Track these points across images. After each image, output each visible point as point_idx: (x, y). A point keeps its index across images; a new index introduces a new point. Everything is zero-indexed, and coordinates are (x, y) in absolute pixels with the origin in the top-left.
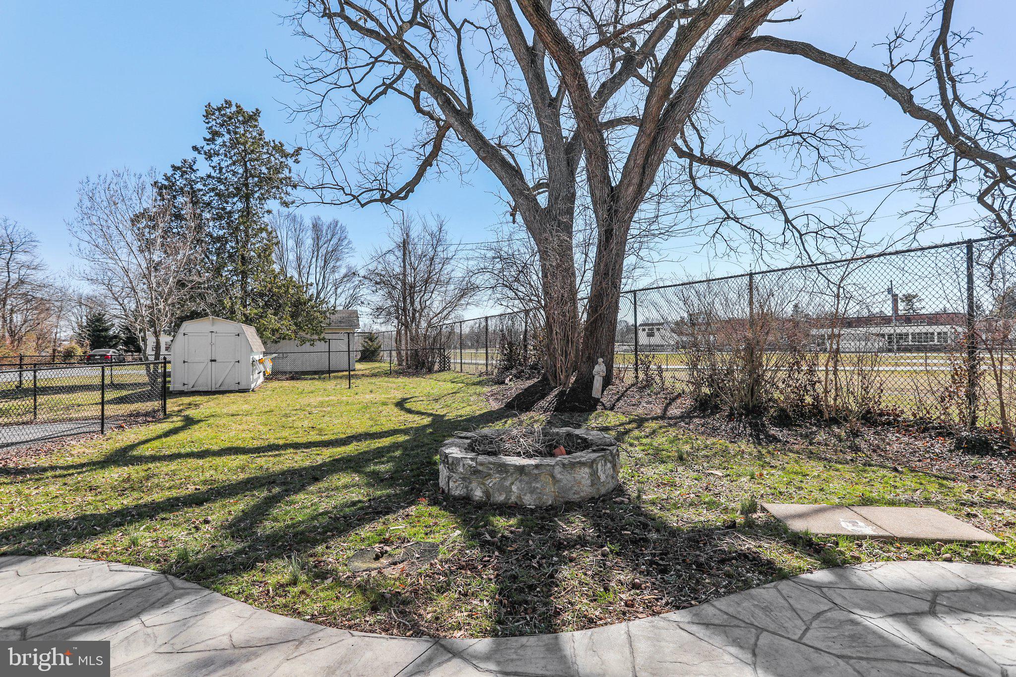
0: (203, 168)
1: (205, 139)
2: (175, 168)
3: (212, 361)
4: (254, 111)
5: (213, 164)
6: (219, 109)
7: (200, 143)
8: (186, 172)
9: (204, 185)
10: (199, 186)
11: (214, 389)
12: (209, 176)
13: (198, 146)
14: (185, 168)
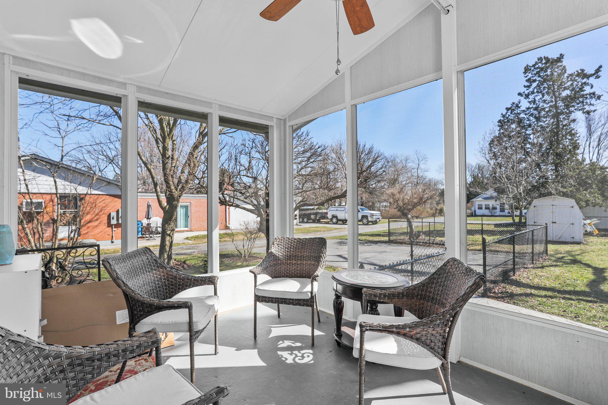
0: (525, 104)
1: (525, 86)
2: (508, 109)
3: (553, 223)
4: (559, 56)
5: (530, 100)
6: (534, 66)
7: (523, 90)
8: (514, 110)
9: (526, 114)
10: (522, 115)
11: (554, 240)
12: (528, 109)
13: (522, 92)
14: (513, 108)
